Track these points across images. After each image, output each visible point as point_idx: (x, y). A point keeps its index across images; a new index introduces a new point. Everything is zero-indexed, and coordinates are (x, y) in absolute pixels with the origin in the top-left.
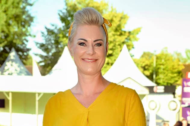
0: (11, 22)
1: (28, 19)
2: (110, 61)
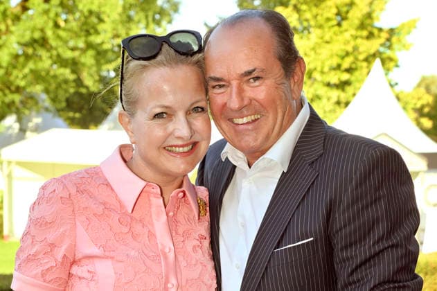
2: (343, 96)
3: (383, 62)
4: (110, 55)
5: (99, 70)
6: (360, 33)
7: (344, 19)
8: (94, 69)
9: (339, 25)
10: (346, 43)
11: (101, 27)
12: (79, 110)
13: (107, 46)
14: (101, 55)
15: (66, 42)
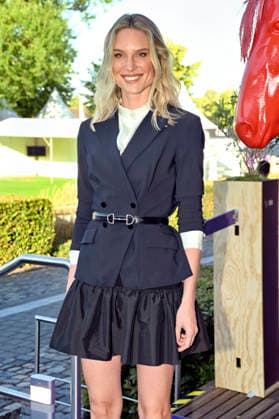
0: (52, 58)
1: (71, 54)
8: (32, 86)
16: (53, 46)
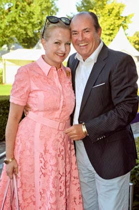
0: (44, 12)
2: (111, 38)
3: (123, 27)
4: (36, 25)
5: (33, 30)
6: (115, 18)
7: (111, 13)
8: (32, 30)
9: (109, 15)
10: (112, 21)
11: (33, 16)
12: (27, 43)
13: (35, 23)
14: (34, 25)
15: (23, 22)
16: (45, 5)
